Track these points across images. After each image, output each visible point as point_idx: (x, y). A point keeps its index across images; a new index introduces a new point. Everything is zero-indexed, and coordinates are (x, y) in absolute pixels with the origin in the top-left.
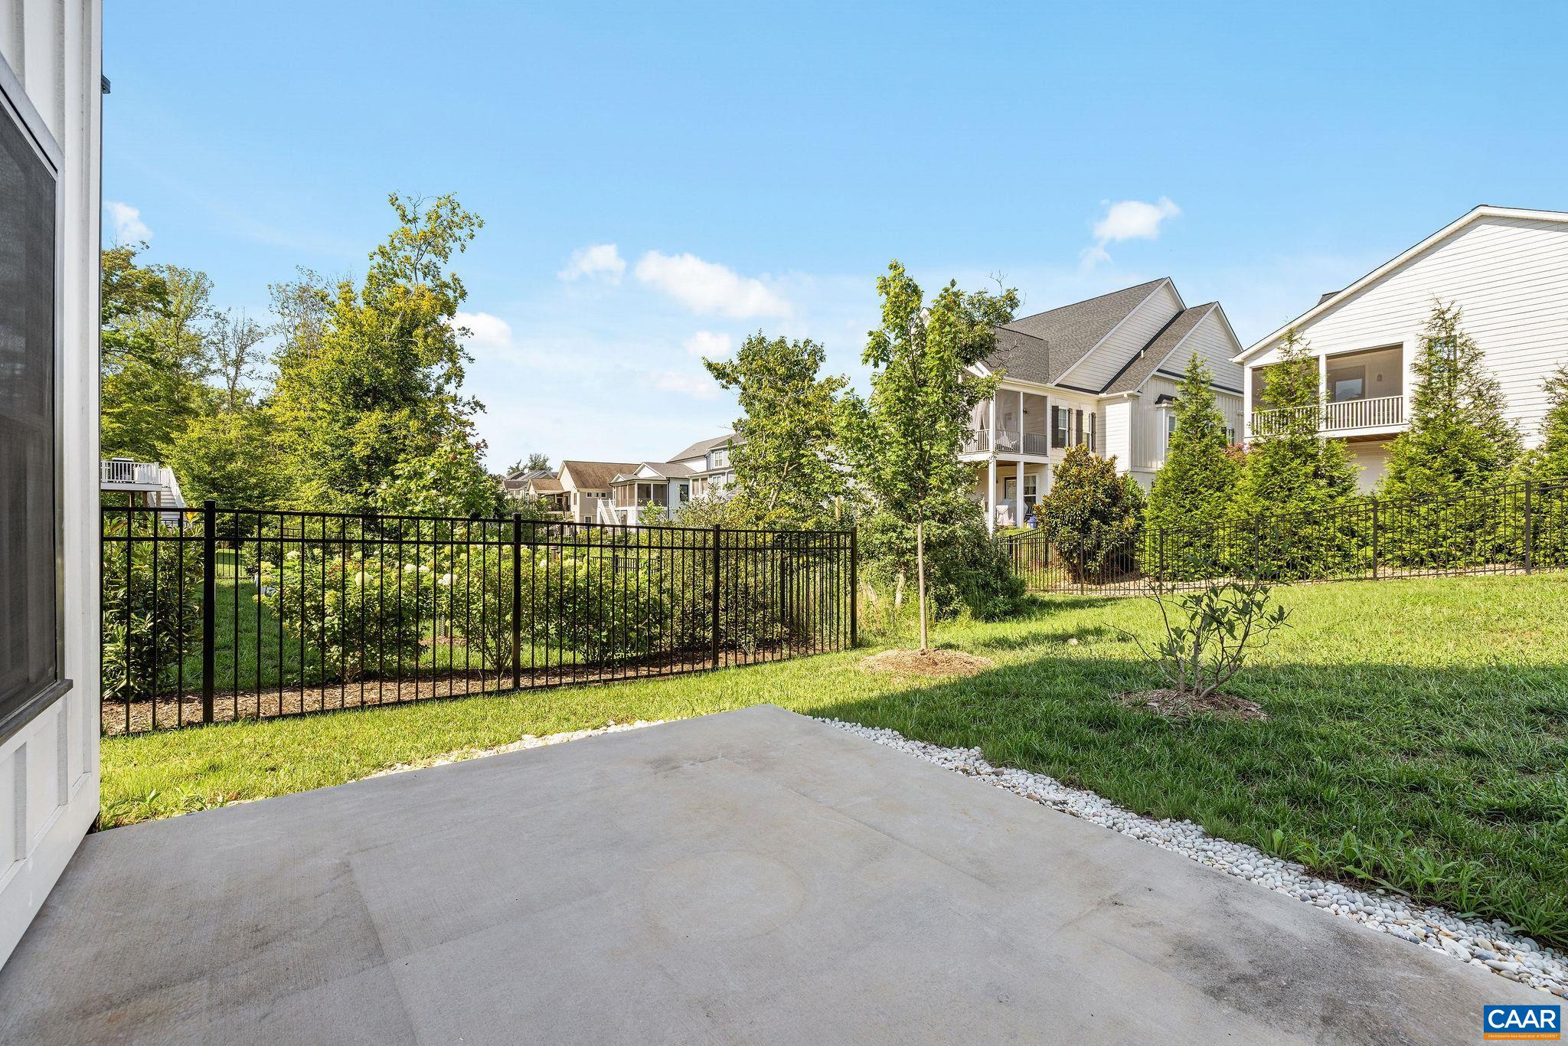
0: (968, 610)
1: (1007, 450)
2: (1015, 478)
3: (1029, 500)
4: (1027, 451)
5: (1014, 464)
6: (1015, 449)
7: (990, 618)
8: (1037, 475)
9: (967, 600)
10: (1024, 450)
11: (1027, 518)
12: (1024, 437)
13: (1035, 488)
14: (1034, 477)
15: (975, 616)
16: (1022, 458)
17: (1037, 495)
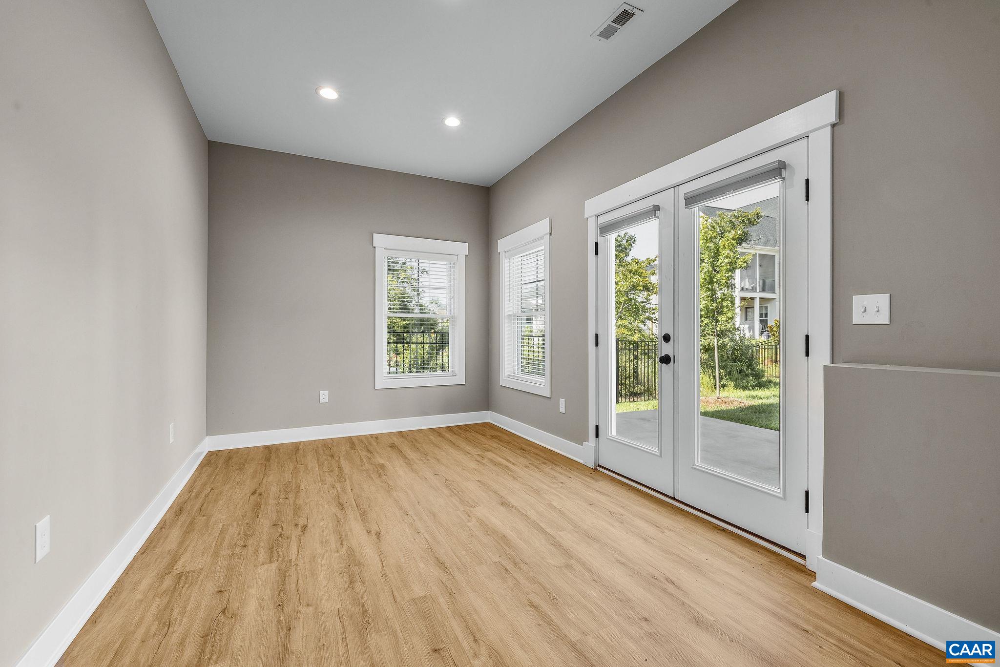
0: (732, 384)
1: (748, 290)
2: (753, 307)
3: (764, 322)
4: (761, 290)
5: (753, 299)
6: (754, 289)
7: (745, 388)
8: (768, 305)
9: (730, 378)
10: (760, 290)
11: (762, 333)
12: (760, 281)
13: (767, 313)
14: (766, 308)
15: (737, 387)
16: (758, 295)
17: (768, 318)
